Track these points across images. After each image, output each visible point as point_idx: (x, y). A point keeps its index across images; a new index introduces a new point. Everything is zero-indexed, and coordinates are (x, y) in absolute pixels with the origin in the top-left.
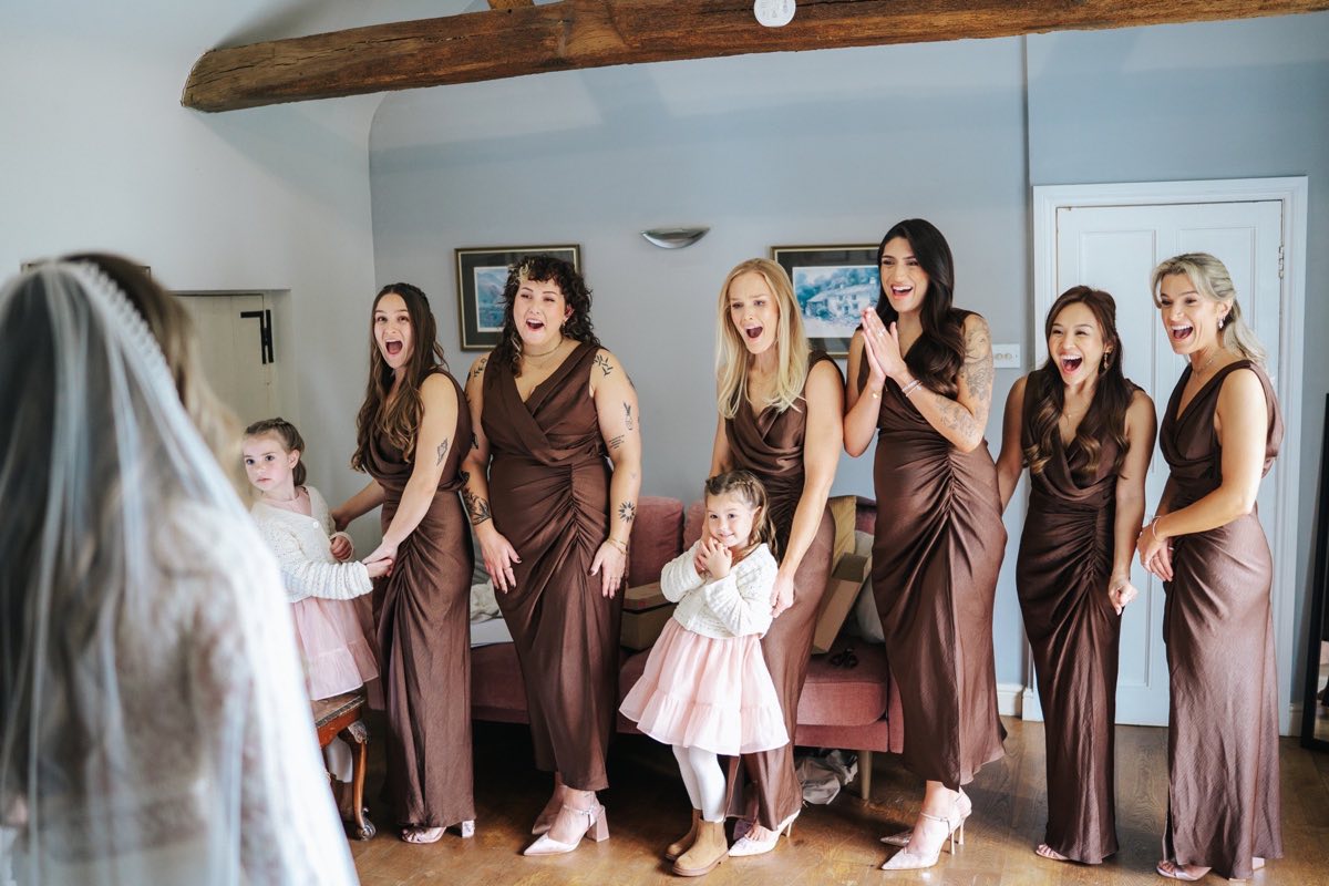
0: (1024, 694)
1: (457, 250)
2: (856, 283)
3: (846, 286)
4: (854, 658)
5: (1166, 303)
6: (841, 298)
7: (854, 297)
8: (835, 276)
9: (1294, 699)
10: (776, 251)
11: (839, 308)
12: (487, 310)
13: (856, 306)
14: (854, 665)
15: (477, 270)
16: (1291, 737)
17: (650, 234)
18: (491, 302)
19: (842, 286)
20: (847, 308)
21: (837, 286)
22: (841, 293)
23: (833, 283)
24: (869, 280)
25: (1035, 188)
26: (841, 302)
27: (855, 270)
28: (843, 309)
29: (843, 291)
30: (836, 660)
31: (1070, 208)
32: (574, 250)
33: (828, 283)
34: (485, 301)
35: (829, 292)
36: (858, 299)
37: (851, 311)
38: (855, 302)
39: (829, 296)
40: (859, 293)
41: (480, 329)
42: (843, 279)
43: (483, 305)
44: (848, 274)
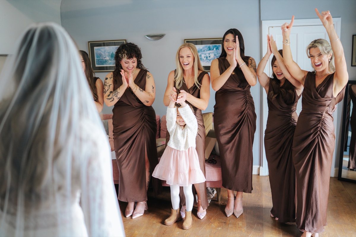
0: (260, 168)
1: (89, 42)
2: (210, 50)
3: (207, 51)
4: (215, 161)
5: (311, 56)
6: (205, 54)
7: (209, 54)
8: (203, 48)
9: (336, 167)
10: (186, 41)
11: (205, 57)
12: (98, 60)
13: (210, 57)
14: (216, 163)
15: (95, 48)
16: (335, 177)
17: (147, 36)
18: (100, 57)
19: (205, 51)
20: (207, 57)
21: (204, 51)
22: (205, 53)
23: (203, 50)
24: (213, 49)
25: (263, 21)
26: (205, 56)
27: (209, 46)
28: (206, 58)
29: (206, 52)
30: (210, 162)
31: (273, 27)
32: (124, 41)
33: (201, 50)
34: (98, 57)
35: (202, 53)
36: (210, 54)
37: (208, 58)
38: (209, 55)
39: (202, 54)
40: (211, 53)
41: (97, 66)
42: (206, 49)
43: (97, 58)
44: (207, 47)
